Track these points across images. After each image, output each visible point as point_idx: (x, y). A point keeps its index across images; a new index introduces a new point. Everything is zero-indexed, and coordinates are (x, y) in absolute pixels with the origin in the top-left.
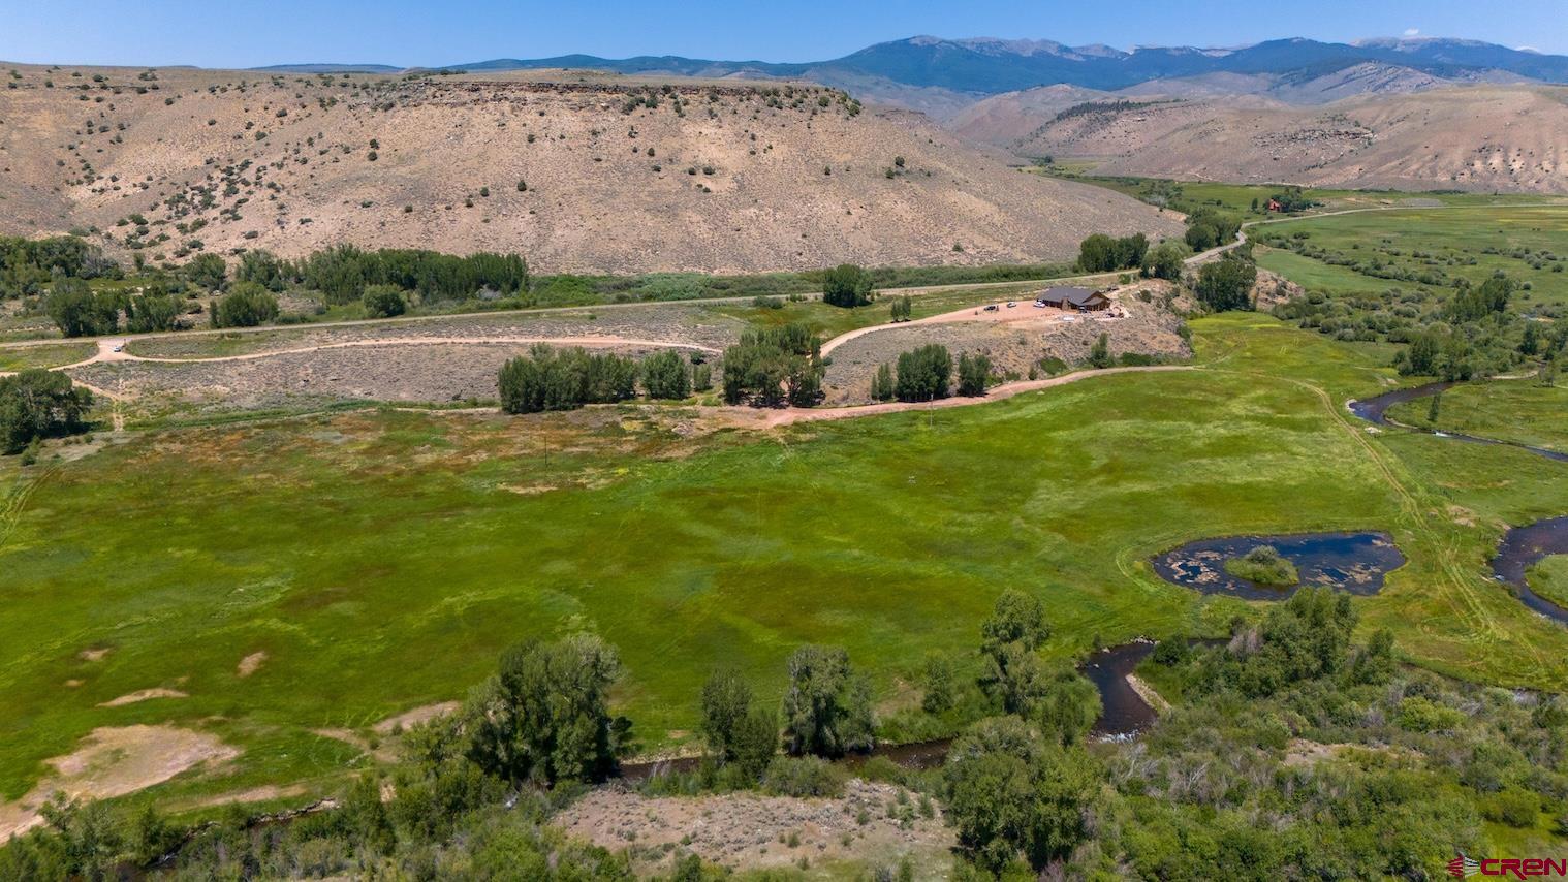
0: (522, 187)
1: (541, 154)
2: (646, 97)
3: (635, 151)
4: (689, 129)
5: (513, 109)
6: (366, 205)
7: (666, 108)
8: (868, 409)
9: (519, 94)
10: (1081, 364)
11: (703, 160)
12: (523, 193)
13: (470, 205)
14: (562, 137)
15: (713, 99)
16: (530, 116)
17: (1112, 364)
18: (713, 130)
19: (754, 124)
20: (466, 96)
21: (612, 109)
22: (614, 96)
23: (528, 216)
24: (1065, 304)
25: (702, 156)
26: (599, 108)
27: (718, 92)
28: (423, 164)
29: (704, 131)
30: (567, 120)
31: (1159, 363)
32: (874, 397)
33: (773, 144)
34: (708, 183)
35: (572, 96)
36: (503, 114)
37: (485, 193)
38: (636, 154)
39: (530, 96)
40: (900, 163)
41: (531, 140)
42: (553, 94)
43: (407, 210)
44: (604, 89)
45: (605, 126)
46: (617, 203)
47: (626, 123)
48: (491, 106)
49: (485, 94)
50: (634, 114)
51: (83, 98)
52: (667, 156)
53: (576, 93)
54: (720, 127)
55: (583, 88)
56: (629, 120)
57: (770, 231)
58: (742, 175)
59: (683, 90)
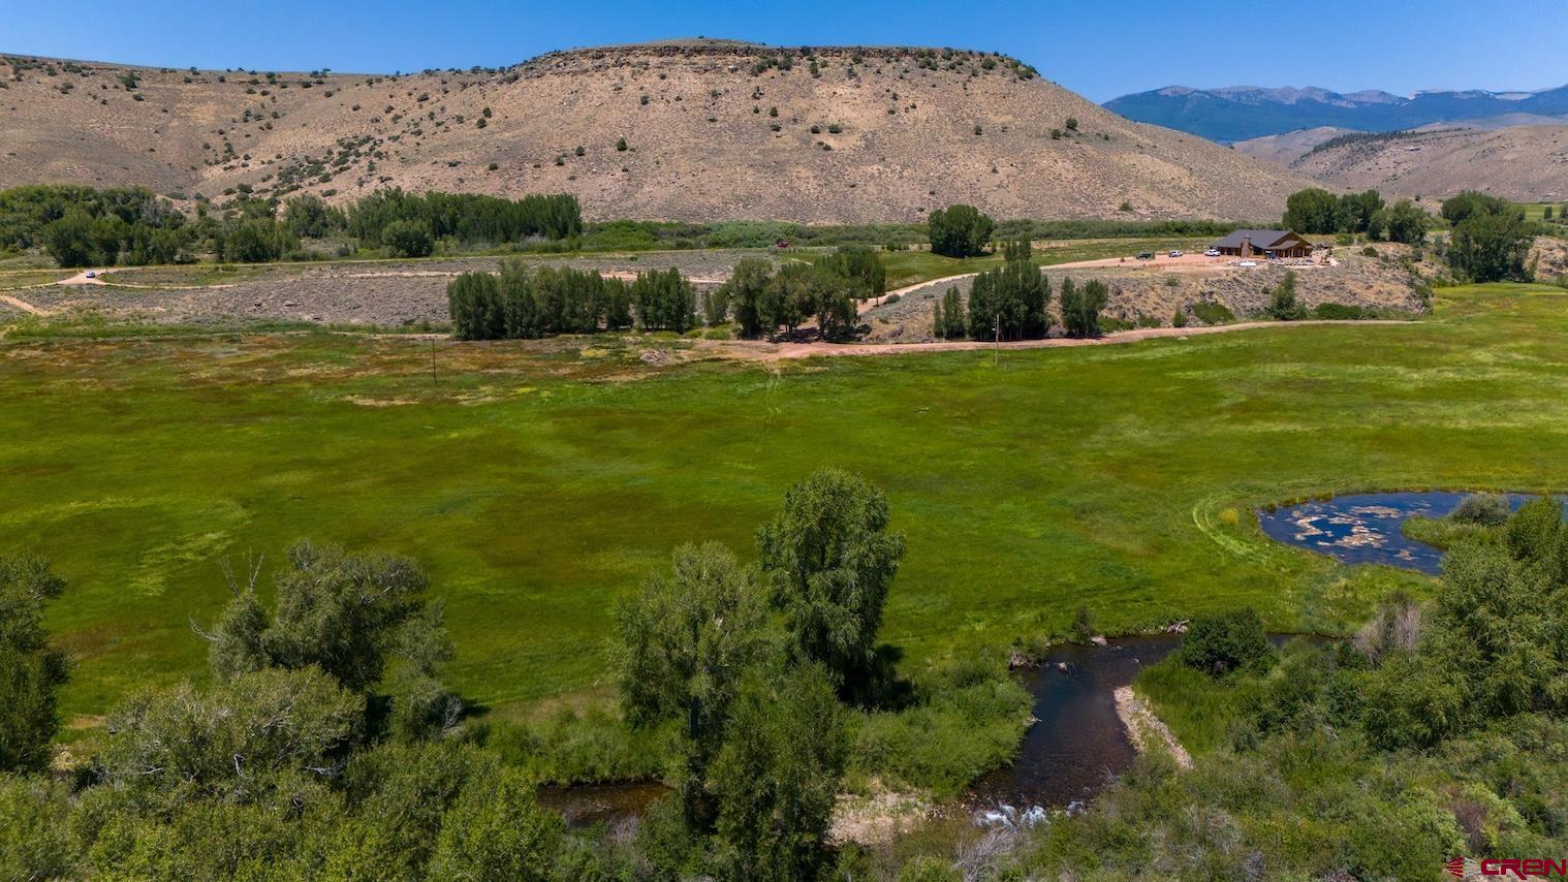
0: (622, 147)
1: (652, 116)
2: (780, 59)
3: (757, 111)
4: (822, 90)
5: (634, 73)
6: (452, 165)
7: (801, 70)
8: (921, 347)
9: (642, 59)
10: (1256, 314)
11: (833, 120)
12: (623, 154)
13: (560, 164)
14: (678, 99)
15: (858, 61)
16: (650, 81)
17: (1302, 315)
18: (850, 90)
19: (899, 84)
20: (588, 63)
21: (740, 72)
22: (744, 59)
23: (619, 174)
24: (1245, 249)
25: (831, 115)
26: (726, 70)
27: (864, 54)
28: (527, 129)
29: (839, 91)
30: (689, 82)
31: (1374, 317)
32: (939, 336)
33: (918, 104)
34: (831, 141)
35: (698, 59)
36: (622, 78)
37: (580, 153)
38: (756, 115)
39: (654, 60)
40: (1072, 125)
41: (645, 101)
42: (678, 57)
43: (494, 168)
44: (735, 52)
45: (729, 87)
46: (722, 160)
47: (753, 84)
48: (611, 72)
49: (608, 60)
50: (764, 75)
51: (250, 92)
52: (791, 116)
53: (704, 56)
54: (858, 87)
55: (712, 51)
56: (756, 81)
57: (891, 188)
58: (874, 134)
59: (825, 52)
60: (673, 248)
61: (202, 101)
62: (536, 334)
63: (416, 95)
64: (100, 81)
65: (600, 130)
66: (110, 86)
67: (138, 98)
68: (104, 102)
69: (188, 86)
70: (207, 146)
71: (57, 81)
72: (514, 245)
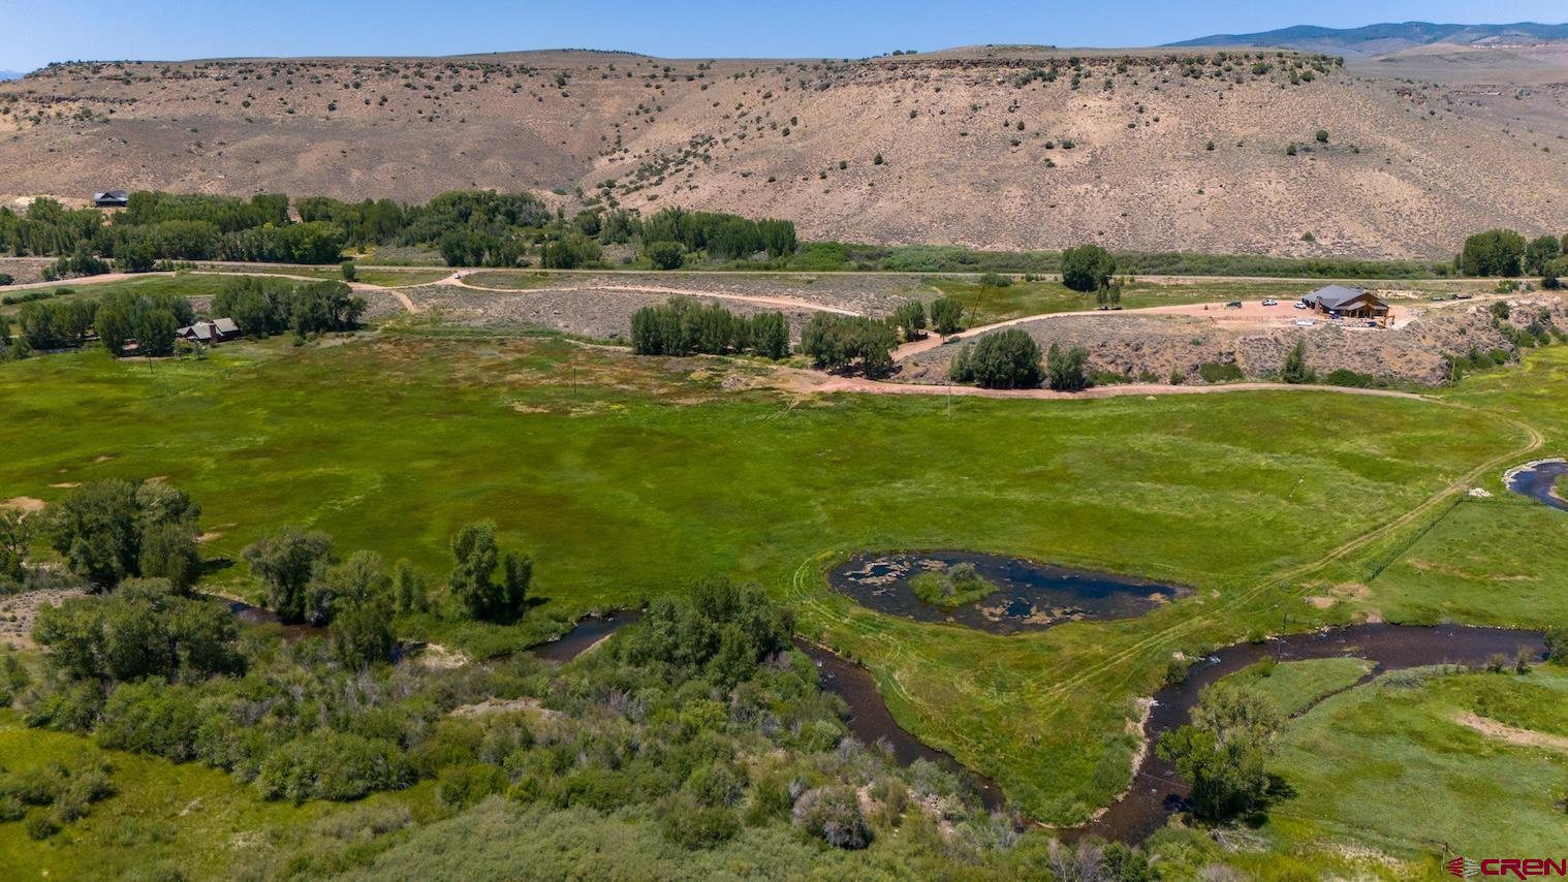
0: (879, 161)
1: (914, 131)
2: (1047, 70)
3: (1007, 125)
4: (1075, 102)
5: (915, 86)
6: (745, 176)
7: (1063, 82)
9: (926, 71)
10: (1269, 375)
11: (1073, 134)
12: (878, 167)
13: (824, 177)
14: (942, 113)
15: (1122, 70)
16: (927, 94)
17: (1312, 380)
18: (1101, 103)
19: (1152, 96)
20: (883, 74)
21: (1006, 84)
22: (1014, 71)
23: (865, 187)
25: (1074, 129)
26: (994, 83)
27: (1131, 63)
28: (816, 140)
29: (1090, 104)
30: (958, 95)
31: (1382, 386)
32: (953, 379)
33: (1162, 117)
34: (1056, 157)
35: (974, 73)
36: (904, 91)
37: (844, 166)
38: (1005, 129)
39: (935, 73)
40: (1322, 138)
41: (913, 115)
42: (958, 70)
43: (772, 180)
44: (1008, 64)
45: (990, 101)
46: (950, 177)
47: (1013, 97)
48: (898, 84)
49: (900, 73)
50: (1027, 88)
51: (648, 86)
52: (1036, 129)
53: (980, 69)
54: (1109, 99)
55: (987, 64)
56: (1017, 94)
57: (1088, 209)
58: (1104, 149)
59: (1093, 62)
60: (855, 270)
61: (610, 95)
62: (681, 353)
63: (764, 92)
64: (542, 80)
65: (869, 144)
66: (547, 85)
67: (565, 95)
68: (540, 100)
69: (605, 82)
70: (604, 139)
71: (511, 82)
72: (740, 261)
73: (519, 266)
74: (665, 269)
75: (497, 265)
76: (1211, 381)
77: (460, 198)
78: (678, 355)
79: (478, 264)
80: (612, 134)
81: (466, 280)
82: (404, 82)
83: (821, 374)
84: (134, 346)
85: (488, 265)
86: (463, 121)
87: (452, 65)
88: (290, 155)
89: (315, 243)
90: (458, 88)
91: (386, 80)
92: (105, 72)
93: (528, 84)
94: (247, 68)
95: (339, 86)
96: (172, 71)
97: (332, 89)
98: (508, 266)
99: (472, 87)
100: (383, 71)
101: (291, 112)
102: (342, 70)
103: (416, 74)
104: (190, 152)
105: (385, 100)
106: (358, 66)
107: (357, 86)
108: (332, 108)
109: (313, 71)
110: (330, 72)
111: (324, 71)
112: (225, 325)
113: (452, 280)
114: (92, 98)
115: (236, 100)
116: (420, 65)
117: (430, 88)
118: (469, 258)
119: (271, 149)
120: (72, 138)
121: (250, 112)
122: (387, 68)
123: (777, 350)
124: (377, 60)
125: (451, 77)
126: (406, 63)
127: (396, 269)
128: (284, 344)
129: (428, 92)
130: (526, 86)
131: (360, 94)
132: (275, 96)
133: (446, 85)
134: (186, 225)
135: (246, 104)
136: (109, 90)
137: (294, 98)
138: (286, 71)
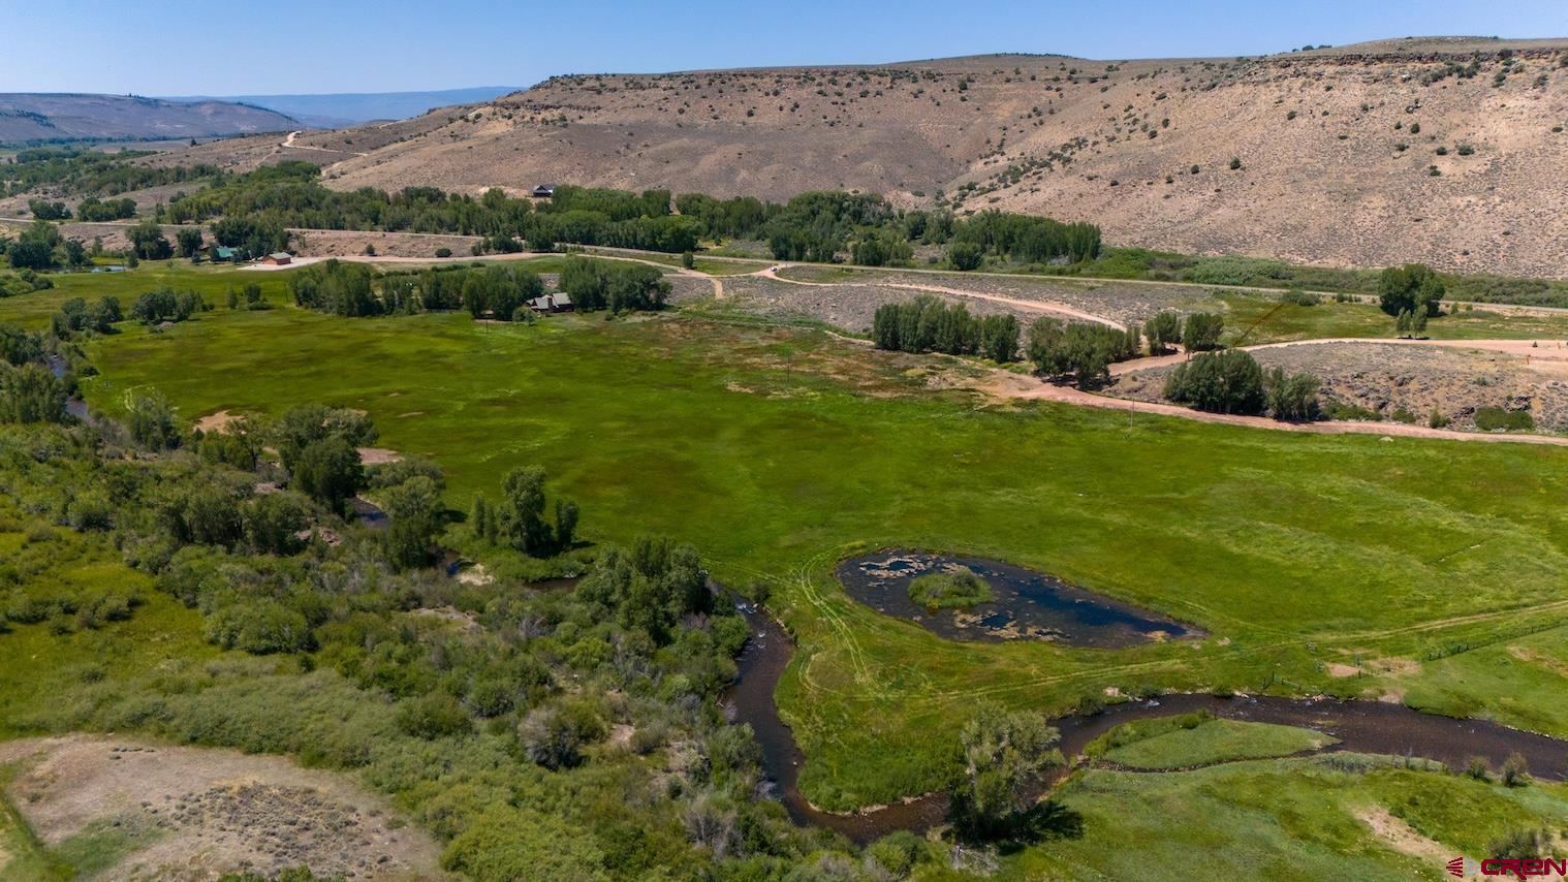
1: (1287, 133)
2: (1466, 65)
3: (1398, 127)
4: (1496, 99)
5: (1304, 84)
6: (1090, 179)
7: (1484, 78)
9: (1321, 68)
11: (1477, 138)
12: (1233, 172)
13: (1170, 182)
14: (1325, 113)
16: (1317, 91)
18: (1525, 102)
20: (1273, 72)
21: (1412, 81)
22: (1426, 66)
23: (1211, 193)
25: (1481, 133)
26: (1397, 80)
28: (1180, 141)
29: (1510, 103)
30: (1352, 93)
32: (1167, 398)
34: (1445, 165)
35: (1377, 69)
36: (1290, 90)
37: (1195, 171)
38: (1395, 131)
39: (1331, 70)
41: (1292, 116)
42: (1360, 67)
43: (1114, 184)
44: (1420, 59)
45: (1386, 100)
46: (1308, 184)
47: (1416, 96)
48: (1286, 82)
49: (1291, 70)
50: (1437, 85)
51: (1049, 88)
52: (1434, 133)
53: (1385, 64)
54: (1537, 98)
55: (1395, 58)
56: (1422, 92)
57: (1462, 224)
58: (1510, 156)
59: (1529, 54)
60: (1151, 279)
61: (1007, 99)
62: (917, 350)
63: (1158, 93)
64: (945, 85)
65: (1232, 147)
66: (948, 90)
67: (963, 100)
68: (938, 105)
69: (1008, 85)
70: (988, 142)
71: (914, 87)
72: (1037, 265)
73: (834, 262)
74: (962, 270)
75: (815, 260)
76: (1486, 429)
77: (816, 198)
78: (911, 352)
79: (799, 259)
80: (996, 137)
81: (778, 273)
82: (817, 89)
83: (1037, 381)
84: (491, 312)
85: (808, 261)
86: (861, 126)
87: (863, 73)
88: (694, 156)
89: (673, 234)
90: (864, 95)
91: (803, 88)
92: (587, 84)
93: (931, 88)
94: (690, 80)
95: (761, 94)
96: (635, 83)
97: (753, 96)
98: (824, 261)
99: (878, 93)
100: (802, 79)
101: (715, 118)
102: (767, 79)
103: (830, 81)
104: (618, 152)
105: (797, 106)
106: (780, 76)
107: (776, 93)
108: (750, 114)
109: (743, 81)
110: (756, 81)
111: (752, 80)
112: (562, 298)
113: (769, 273)
114: (570, 106)
115: (673, 107)
116: (835, 73)
117: (840, 95)
118: (793, 253)
119: (682, 151)
120: (535, 139)
121: (683, 118)
122: (805, 76)
123: (1004, 354)
124: (798, 69)
125: (861, 84)
126: (822, 71)
127: (731, 259)
128: (599, 317)
129: (836, 98)
130: (928, 91)
131: (777, 101)
132: (706, 103)
133: (855, 92)
134: (583, 214)
135: (681, 111)
136: (584, 99)
137: (720, 105)
138: (720, 80)
